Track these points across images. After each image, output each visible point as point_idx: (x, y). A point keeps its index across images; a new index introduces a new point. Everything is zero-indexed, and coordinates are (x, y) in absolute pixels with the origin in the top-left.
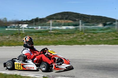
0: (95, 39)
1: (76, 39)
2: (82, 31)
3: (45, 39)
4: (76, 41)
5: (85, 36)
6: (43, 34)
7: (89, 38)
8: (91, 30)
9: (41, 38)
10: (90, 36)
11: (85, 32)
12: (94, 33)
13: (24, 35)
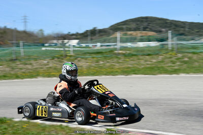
0: (196, 64)
1: (162, 65)
2: (172, 50)
3: (108, 64)
4: (162, 67)
5: (178, 59)
6: (105, 57)
7: (185, 62)
8: (189, 48)
9: (102, 63)
10: (186, 59)
11: (179, 52)
12: (194, 53)
13: (72, 58)
